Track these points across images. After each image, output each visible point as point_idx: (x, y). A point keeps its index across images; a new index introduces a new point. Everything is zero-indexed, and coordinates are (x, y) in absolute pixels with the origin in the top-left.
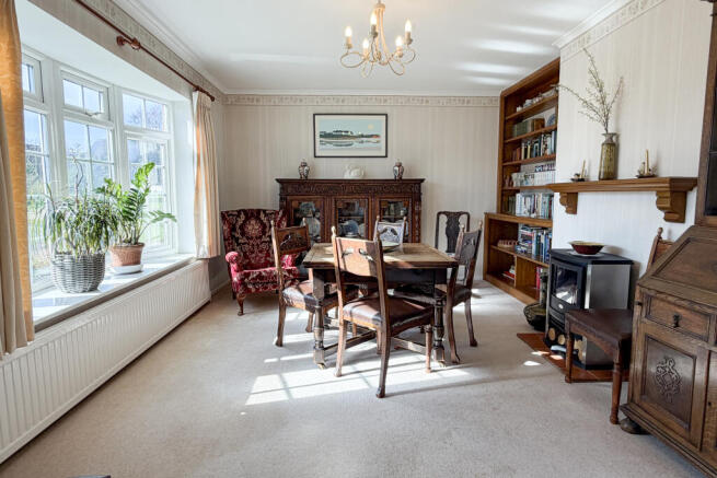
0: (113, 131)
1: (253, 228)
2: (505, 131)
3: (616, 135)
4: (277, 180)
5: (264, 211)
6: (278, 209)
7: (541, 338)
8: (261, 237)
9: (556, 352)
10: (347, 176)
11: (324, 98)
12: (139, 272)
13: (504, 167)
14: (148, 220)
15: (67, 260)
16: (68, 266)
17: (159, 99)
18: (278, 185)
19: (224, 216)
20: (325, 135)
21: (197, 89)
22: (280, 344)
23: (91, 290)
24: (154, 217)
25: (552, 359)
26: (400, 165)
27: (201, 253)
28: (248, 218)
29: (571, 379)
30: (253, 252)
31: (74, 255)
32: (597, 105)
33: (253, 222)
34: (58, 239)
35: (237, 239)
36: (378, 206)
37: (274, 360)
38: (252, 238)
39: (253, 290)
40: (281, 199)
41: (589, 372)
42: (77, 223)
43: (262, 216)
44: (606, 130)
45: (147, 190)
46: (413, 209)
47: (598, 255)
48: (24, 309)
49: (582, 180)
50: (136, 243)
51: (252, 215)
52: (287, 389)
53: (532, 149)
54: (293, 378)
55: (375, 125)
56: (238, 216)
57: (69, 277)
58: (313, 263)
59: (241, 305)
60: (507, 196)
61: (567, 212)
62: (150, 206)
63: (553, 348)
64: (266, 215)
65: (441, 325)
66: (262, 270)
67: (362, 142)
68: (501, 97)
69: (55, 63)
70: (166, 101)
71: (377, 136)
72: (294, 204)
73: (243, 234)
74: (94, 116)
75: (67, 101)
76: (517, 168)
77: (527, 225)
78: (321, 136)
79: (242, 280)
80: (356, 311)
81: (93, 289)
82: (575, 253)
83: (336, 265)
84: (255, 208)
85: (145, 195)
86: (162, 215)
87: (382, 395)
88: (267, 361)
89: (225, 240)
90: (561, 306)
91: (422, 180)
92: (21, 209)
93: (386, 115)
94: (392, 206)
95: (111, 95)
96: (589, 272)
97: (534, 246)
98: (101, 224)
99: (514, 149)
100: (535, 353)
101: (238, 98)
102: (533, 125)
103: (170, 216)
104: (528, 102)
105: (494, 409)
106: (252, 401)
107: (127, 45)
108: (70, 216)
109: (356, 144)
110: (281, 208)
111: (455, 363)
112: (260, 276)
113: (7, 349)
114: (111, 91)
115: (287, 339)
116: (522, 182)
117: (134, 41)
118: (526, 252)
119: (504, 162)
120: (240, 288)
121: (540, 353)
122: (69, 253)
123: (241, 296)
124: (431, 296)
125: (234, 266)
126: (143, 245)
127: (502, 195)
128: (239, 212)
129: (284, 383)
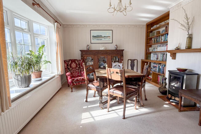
0: (30, 35)
1: (74, 65)
2: (147, 35)
3: (192, 35)
4: (80, 50)
5: (77, 60)
6: (81, 59)
7: (165, 97)
8: (76, 68)
9: (172, 102)
10: (101, 49)
11: (93, 25)
12: (41, 80)
13: (147, 46)
14: (43, 63)
15: (19, 77)
16: (20, 79)
17: (45, 25)
18: (80, 52)
19: (65, 62)
20: (94, 37)
21: (56, 22)
22: (86, 101)
23: (27, 87)
24: (44, 63)
25: (172, 104)
26: (117, 46)
27: (59, 73)
28: (72, 62)
29: (180, 111)
30: (74, 73)
31: (21, 76)
32: (186, 25)
33: (73, 63)
34: (15, 70)
35: (69, 69)
36: (110, 58)
37: (86, 107)
38: (73, 68)
39: (75, 84)
40: (81, 56)
41: (184, 108)
42: (22, 65)
43: (76, 61)
44: (189, 33)
45: (43, 54)
46: (121, 59)
47: (186, 72)
48: (8, 96)
49: (179, 49)
50: (40, 71)
51: (73, 61)
52: (93, 117)
53: (156, 40)
54: (94, 113)
55: (109, 33)
56: (69, 61)
57: (20, 83)
58: (100, 77)
59: (72, 89)
60: (148, 54)
61: (172, 59)
62: (43, 59)
63: (171, 101)
64: (77, 61)
65: (139, 95)
66: (78, 78)
67: (105, 39)
68: (146, 25)
69: (11, 11)
70: (47, 26)
71: (110, 37)
72: (85, 57)
73: (71, 67)
74: (25, 30)
75: (16, 25)
76: (151, 46)
77: (155, 63)
78: (93, 37)
79: (72, 81)
80: (115, 92)
81: (28, 86)
82: (178, 71)
83: (107, 77)
84: (74, 59)
85: (42, 55)
86: (47, 62)
87: (124, 118)
88: (84, 107)
89: (65, 69)
90: (174, 88)
91: (124, 50)
92: (5, 61)
93: (112, 30)
94: (114, 58)
95: (29, 23)
96: (185, 77)
97: (157, 69)
98: (30, 65)
99: (150, 40)
100: (166, 102)
101: (67, 25)
102: (157, 33)
103: (49, 62)
104: (155, 26)
105: (161, 122)
106: (83, 122)
107: (36, 6)
108: (19, 63)
109: (103, 39)
110: (82, 59)
111: (143, 106)
112: (77, 80)
113: (3, 111)
114: (29, 22)
115: (89, 100)
116: (153, 50)
117: (38, 4)
118: (155, 71)
119: (147, 44)
120: (71, 84)
121: (167, 102)
122: (20, 75)
123: (72, 86)
124: (136, 86)
125: (69, 77)
126: (42, 71)
127: (146, 54)
128: (69, 60)
129: (91, 115)
